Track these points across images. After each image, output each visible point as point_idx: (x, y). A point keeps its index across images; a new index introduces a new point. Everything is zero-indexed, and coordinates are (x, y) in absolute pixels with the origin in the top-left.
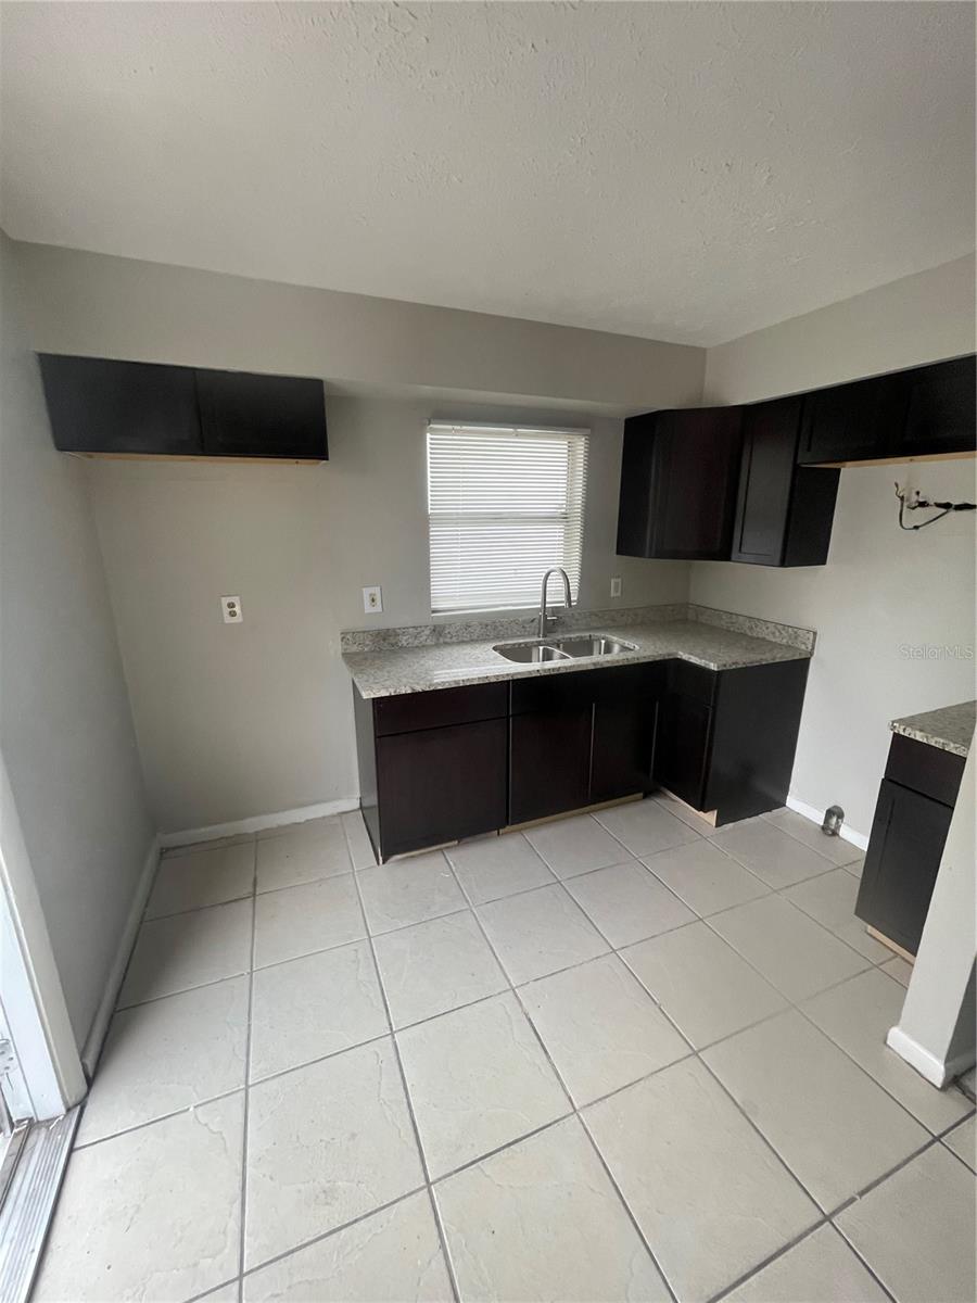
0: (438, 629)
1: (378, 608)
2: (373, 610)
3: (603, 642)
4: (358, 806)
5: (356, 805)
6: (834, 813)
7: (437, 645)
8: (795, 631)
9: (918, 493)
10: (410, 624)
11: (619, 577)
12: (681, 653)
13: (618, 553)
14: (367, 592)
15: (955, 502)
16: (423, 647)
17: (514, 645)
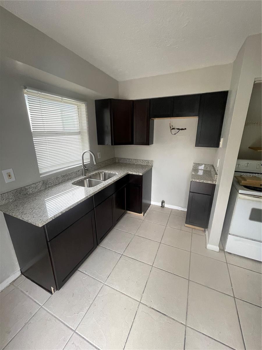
0: (45, 182)
1: (13, 179)
2: (10, 180)
3: (103, 173)
4: (20, 273)
5: (19, 273)
6: (163, 202)
7: (45, 189)
8: (148, 162)
9: (172, 126)
10: (31, 183)
11: (99, 152)
12: (129, 172)
13: (98, 144)
14: (5, 173)
15: (180, 128)
16: (40, 191)
17: (78, 181)
